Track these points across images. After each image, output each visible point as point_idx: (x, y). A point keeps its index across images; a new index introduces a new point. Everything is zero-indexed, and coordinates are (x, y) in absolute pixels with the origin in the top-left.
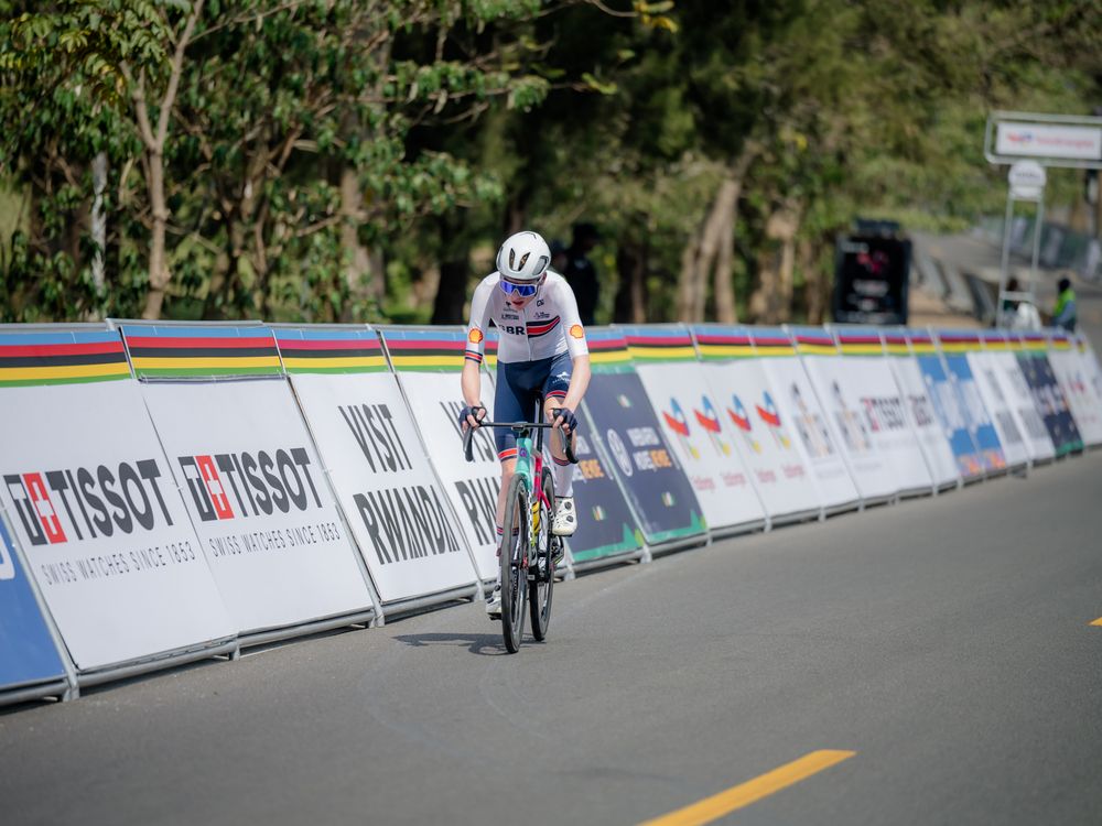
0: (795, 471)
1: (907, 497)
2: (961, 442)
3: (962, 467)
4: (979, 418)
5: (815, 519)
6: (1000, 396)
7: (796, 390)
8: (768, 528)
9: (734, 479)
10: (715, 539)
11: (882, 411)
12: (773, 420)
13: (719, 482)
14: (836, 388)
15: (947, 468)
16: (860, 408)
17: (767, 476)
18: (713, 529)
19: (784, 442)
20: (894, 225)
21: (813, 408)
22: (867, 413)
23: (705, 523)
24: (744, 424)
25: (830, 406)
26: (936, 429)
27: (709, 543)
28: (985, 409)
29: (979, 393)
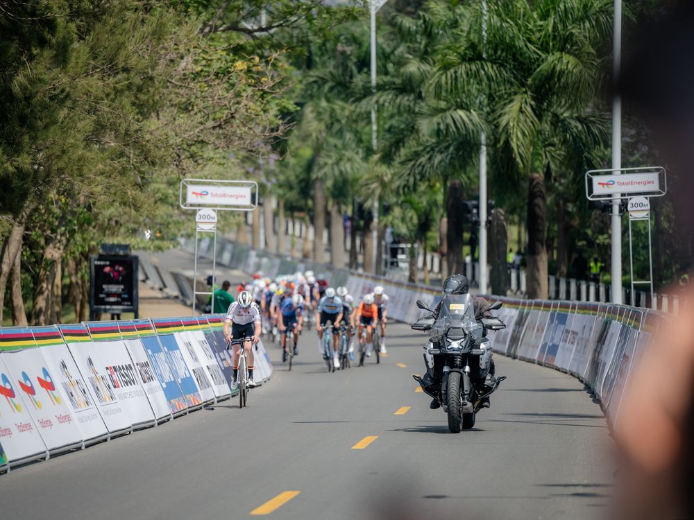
0: (65, 419)
1: (139, 428)
2: (172, 391)
3: (173, 407)
4: (182, 373)
5: (79, 449)
6: (196, 360)
7: (64, 365)
8: (48, 457)
9: (24, 427)
10: (12, 468)
11: (122, 375)
12: (49, 386)
13: (14, 430)
14: (90, 362)
15: (163, 408)
16: (106, 373)
17: (46, 424)
18: (10, 462)
19: (57, 400)
20: (126, 247)
21: (76, 376)
22: (111, 376)
23: (6, 458)
24: (30, 391)
25: (87, 373)
26: (155, 383)
27: (9, 471)
28: (186, 368)
29: (182, 358)
